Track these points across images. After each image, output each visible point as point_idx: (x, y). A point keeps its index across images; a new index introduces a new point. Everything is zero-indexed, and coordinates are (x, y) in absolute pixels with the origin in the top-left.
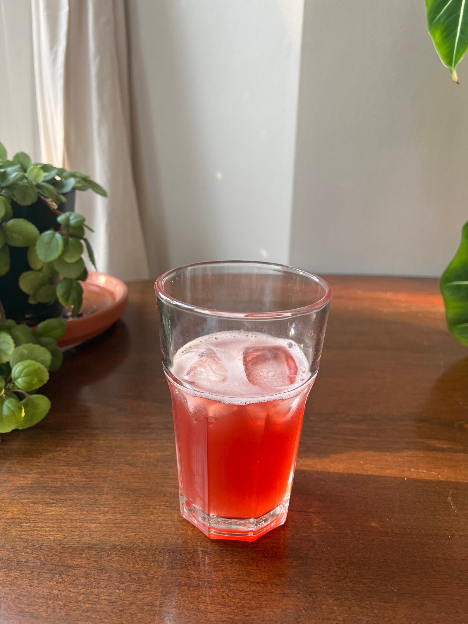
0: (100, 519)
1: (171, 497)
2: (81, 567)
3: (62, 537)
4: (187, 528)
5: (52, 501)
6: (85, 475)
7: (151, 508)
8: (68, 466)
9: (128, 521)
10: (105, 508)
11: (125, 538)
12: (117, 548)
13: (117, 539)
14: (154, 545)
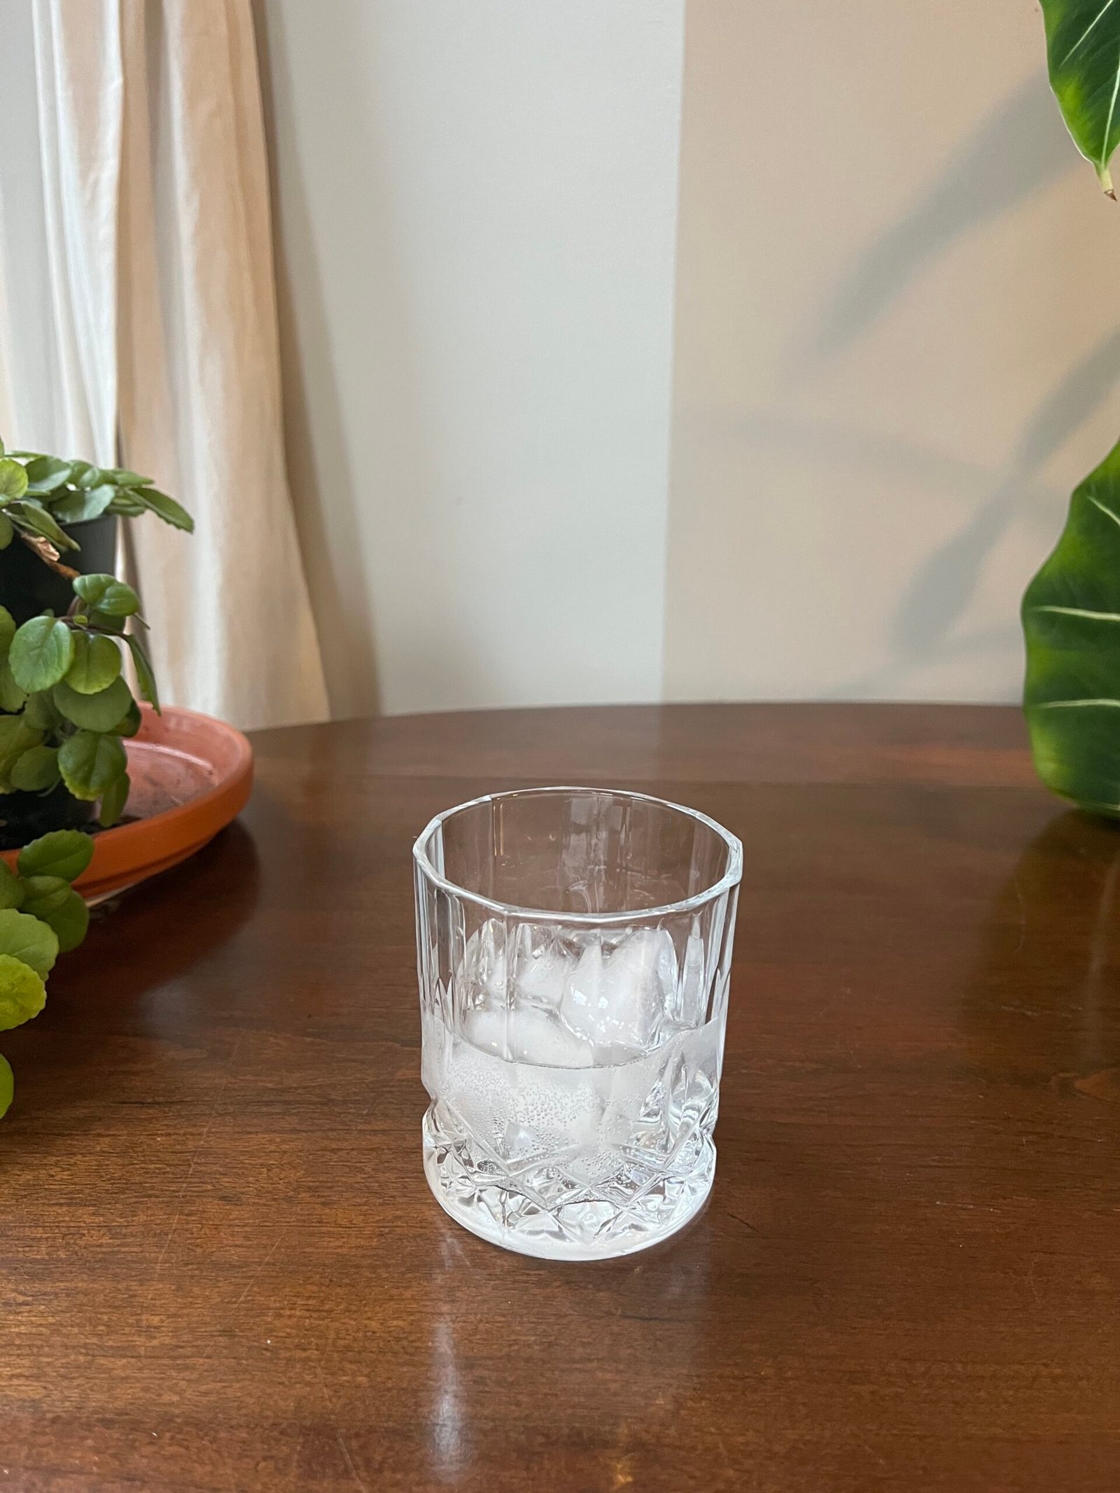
0: (139, 1346)
1: (324, 1285)
2: (80, 1471)
3: (40, 1393)
4: (356, 1368)
5: (21, 1299)
6: (109, 1228)
7: (270, 1314)
8: (69, 1205)
9: (208, 1351)
10: (153, 1317)
11: (197, 1396)
12: (173, 1421)
13: (175, 1398)
14: (269, 1413)
